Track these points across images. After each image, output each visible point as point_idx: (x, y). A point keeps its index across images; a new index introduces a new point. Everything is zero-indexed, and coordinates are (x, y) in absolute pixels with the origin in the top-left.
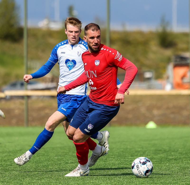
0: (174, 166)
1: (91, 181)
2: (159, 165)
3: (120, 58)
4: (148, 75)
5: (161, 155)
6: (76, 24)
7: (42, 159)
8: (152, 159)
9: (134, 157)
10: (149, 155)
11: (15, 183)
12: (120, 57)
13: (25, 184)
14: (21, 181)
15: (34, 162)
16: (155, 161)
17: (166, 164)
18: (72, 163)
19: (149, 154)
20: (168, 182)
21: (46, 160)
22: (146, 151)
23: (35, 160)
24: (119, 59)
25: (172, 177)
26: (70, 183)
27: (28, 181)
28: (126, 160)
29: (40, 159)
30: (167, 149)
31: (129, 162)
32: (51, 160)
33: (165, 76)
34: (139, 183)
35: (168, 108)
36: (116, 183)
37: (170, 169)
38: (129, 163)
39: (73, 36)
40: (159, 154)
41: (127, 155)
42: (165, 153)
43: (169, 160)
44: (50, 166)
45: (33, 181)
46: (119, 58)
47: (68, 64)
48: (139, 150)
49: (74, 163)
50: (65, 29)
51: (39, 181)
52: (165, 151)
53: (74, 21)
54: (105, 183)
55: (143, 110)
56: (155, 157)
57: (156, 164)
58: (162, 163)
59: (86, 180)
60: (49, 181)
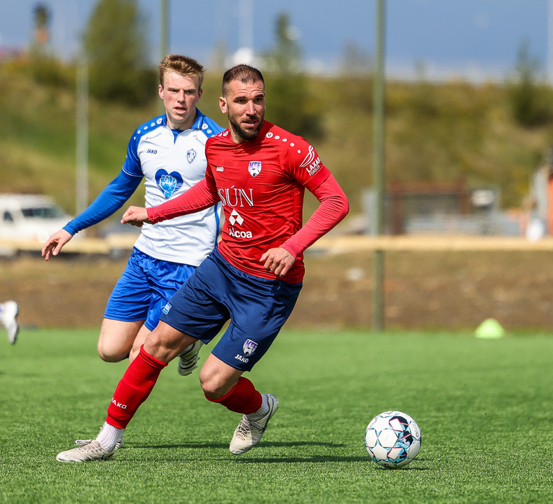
0: (550, 437)
1: (331, 474)
2: (509, 435)
3: (313, 166)
4: (482, 198)
5: (515, 409)
6: (188, 72)
7: (204, 416)
8: (491, 419)
9: (443, 412)
10: (484, 409)
11: (133, 476)
12: (314, 164)
13: (159, 479)
14: (149, 471)
15: (183, 423)
16: (499, 423)
17: (527, 432)
18: (283, 426)
19: (483, 405)
20: (533, 481)
21: (214, 418)
22: (474, 398)
23: (185, 418)
24: (309, 169)
25: (544, 466)
26: (276, 478)
27: (167, 472)
28: (424, 419)
29: (198, 414)
30: (531, 392)
31: (431, 426)
32: (226, 417)
33: (527, 201)
34: (457, 481)
35: (534, 285)
36: (396, 479)
37: (537, 445)
38: (430, 429)
39: (178, 102)
40: (508, 404)
41: (425, 408)
42: (525, 404)
43: (537, 423)
44: (224, 432)
45: (180, 473)
46: (311, 166)
47: (163, 180)
48: (458, 393)
49: (287, 426)
50: (160, 86)
51: (195, 472)
52: (525, 398)
53: (183, 63)
54: (367, 479)
55: (468, 290)
56: (499, 413)
57: (501, 431)
58: (518, 429)
59: (319, 471)
60: (223, 472)
